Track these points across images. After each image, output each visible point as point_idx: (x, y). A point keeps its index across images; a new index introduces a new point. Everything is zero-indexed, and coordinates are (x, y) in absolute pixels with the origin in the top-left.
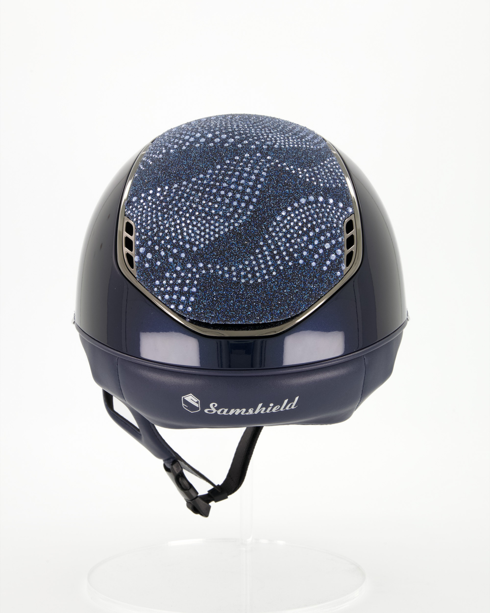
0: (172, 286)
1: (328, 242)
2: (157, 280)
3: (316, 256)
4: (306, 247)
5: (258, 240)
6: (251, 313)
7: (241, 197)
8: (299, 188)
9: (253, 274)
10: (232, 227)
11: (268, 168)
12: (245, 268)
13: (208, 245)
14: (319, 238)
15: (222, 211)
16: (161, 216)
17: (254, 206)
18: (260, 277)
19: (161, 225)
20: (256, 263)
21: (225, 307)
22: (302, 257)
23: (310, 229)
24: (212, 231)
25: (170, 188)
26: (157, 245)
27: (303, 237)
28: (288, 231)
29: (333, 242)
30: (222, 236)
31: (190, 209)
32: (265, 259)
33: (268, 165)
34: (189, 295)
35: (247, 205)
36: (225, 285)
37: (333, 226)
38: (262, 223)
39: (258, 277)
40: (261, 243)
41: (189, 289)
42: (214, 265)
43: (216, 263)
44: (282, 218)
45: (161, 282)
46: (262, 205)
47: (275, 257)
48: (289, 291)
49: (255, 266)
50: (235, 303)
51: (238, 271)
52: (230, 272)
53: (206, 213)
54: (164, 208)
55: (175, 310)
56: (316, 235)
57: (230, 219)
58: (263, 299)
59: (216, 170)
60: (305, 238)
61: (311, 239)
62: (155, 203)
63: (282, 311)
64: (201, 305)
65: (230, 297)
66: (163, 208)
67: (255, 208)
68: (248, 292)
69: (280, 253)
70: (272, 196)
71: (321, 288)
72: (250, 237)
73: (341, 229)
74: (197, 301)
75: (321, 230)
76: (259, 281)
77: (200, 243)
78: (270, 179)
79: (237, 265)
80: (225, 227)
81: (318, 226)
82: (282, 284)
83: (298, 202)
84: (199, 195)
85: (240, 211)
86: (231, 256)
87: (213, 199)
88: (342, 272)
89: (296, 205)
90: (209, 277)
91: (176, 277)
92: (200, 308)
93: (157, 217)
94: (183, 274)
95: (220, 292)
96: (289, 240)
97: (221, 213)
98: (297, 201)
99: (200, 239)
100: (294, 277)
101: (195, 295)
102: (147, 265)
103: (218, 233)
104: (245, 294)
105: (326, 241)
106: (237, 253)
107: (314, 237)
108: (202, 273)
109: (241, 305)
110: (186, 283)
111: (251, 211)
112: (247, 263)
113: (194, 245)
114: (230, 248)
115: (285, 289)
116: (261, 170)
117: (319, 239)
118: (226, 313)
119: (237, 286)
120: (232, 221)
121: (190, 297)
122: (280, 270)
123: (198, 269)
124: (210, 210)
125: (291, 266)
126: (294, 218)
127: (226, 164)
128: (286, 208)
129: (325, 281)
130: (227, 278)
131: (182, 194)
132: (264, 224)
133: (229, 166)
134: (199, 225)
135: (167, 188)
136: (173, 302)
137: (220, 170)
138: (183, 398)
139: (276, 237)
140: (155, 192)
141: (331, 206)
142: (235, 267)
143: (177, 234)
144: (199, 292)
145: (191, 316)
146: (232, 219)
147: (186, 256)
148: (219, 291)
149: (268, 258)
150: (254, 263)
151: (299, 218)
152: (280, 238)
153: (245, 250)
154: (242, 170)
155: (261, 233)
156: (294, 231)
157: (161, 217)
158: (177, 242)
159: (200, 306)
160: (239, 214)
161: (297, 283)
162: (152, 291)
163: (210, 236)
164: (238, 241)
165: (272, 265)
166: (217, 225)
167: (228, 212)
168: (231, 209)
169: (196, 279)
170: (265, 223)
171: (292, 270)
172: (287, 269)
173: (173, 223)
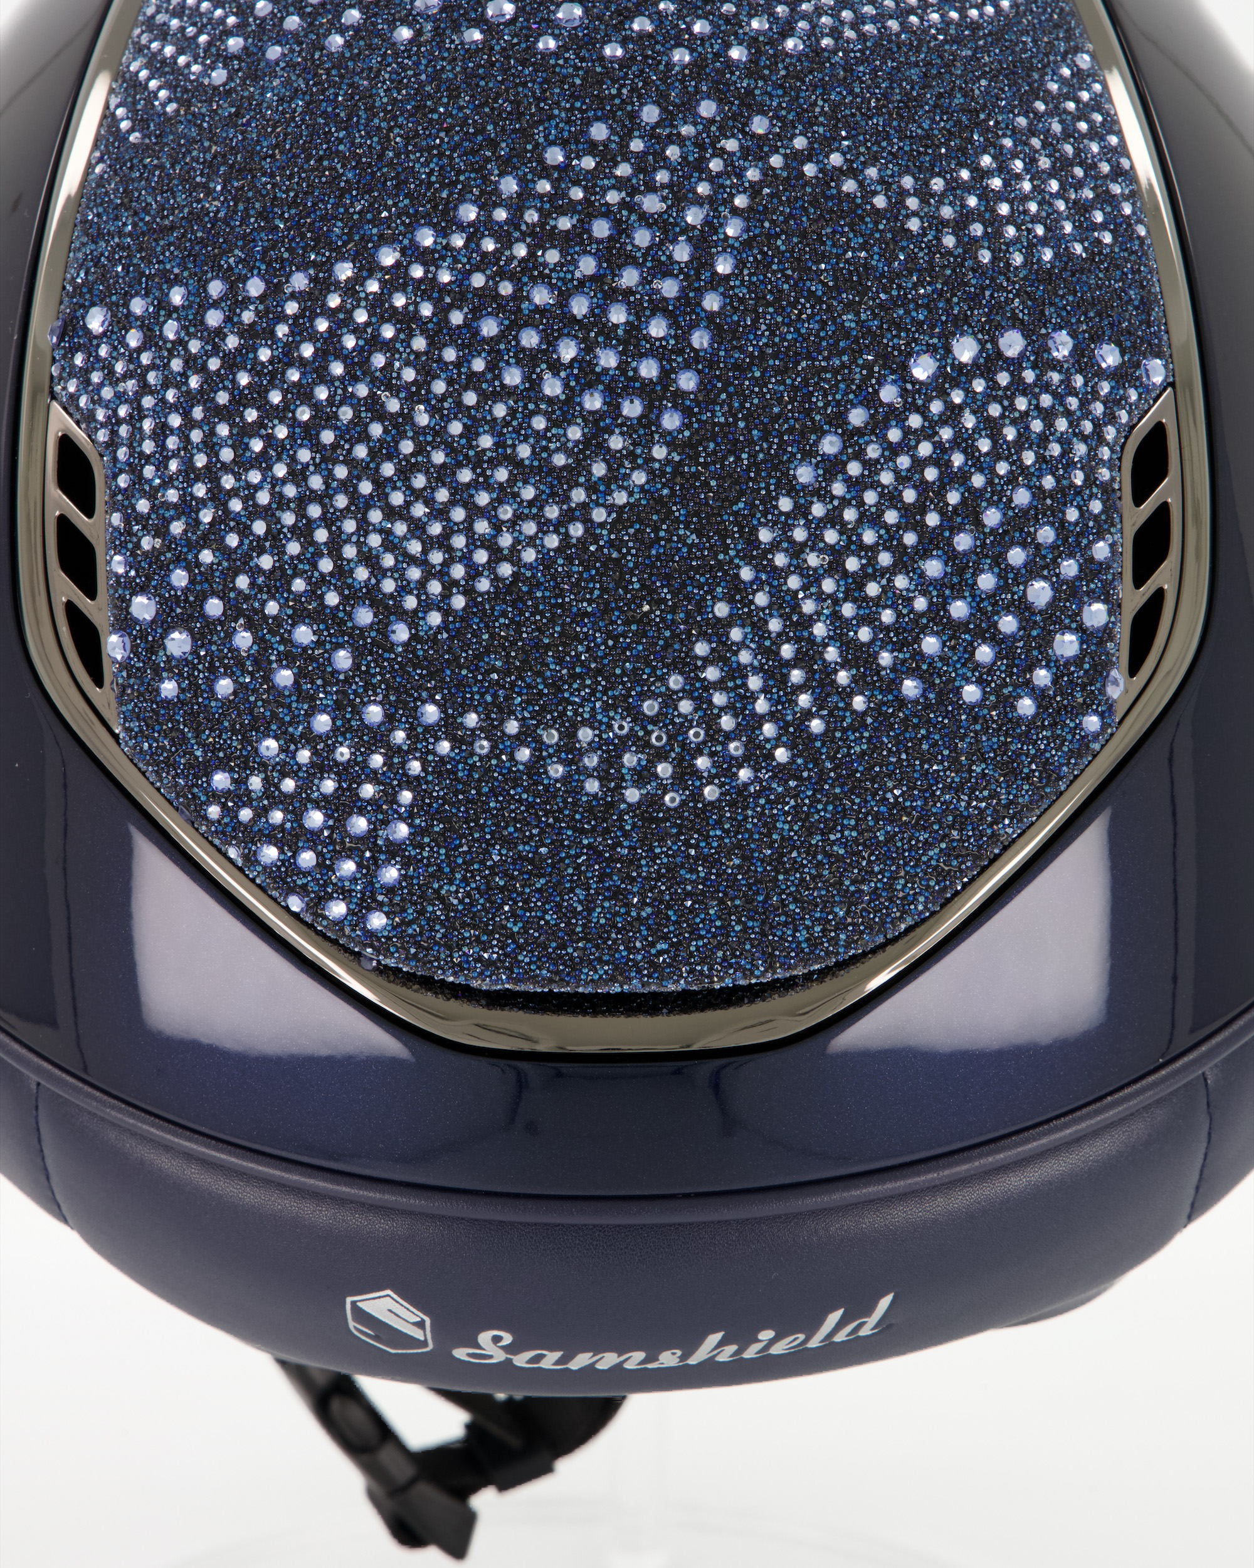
0: (296, 806)
1: (1045, 573)
2: (217, 768)
3: (985, 653)
4: (937, 616)
5: (706, 593)
6: (672, 945)
7: (622, 367)
8: (906, 294)
9: (679, 765)
10: (577, 530)
11: (754, 190)
12: (641, 733)
13: (462, 619)
14: (998, 561)
15: (532, 440)
16: (230, 442)
17: (687, 412)
18: (716, 776)
19: (233, 493)
20: (696, 710)
21: (548, 917)
22: (916, 664)
23: (959, 520)
24: (482, 546)
25: (274, 291)
26: (214, 594)
27: (921, 563)
28: (849, 538)
29: (1069, 568)
30: (529, 574)
31: (372, 420)
32: (740, 687)
33: (753, 174)
34: (373, 857)
35: (651, 411)
36: (545, 815)
37: (1072, 485)
38: (722, 507)
39: (705, 774)
40: (722, 610)
41: (375, 830)
42: (493, 720)
43: (501, 710)
44: (821, 472)
45: (240, 781)
46: (726, 408)
47: (785, 678)
48: (854, 834)
49: (687, 722)
50: (593, 901)
51: (608, 751)
52: (569, 751)
53: (450, 449)
54: (244, 401)
55: (308, 919)
56: (984, 544)
57: (570, 488)
58: (727, 880)
59: (496, 205)
60: (933, 568)
61: (961, 572)
62: (200, 361)
63: (818, 929)
64: (434, 905)
65: (570, 871)
66: (240, 400)
67: (691, 423)
68: (658, 850)
69: (809, 654)
70: (775, 356)
71: (1007, 807)
72: (668, 578)
73: (1107, 491)
74: (413, 885)
75: (1010, 513)
76: (710, 792)
77: (426, 605)
78: (764, 254)
79: (605, 720)
80: (545, 526)
81: (997, 493)
82: (820, 807)
83: (903, 375)
84: (415, 348)
85: (616, 442)
86: (574, 676)
87: (483, 373)
88: (1106, 712)
89: (889, 394)
90: (470, 775)
91: (312, 764)
92: (429, 919)
93: (211, 445)
94: (343, 753)
95: (521, 848)
96: (854, 587)
97: (524, 451)
98: (893, 372)
99: (422, 584)
100: (877, 769)
101: (403, 857)
102: (169, 688)
103: (513, 556)
104: (642, 857)
105: (1032, 571)
106: (606, 661)
107: (974, 557)
108: (435, 754)
109: (623, 910)
110: (359, 799)
111: (672, 443)
112: (650, 707)
113: (394, 613)
114: (569, 638)
115: (832, 830)
116: (717, 202)
117: (998, 565)
118: (554, 945)
119: (605, 820)
120: (579, 495)
121: (378, 867)
122: (812, 738)
123: (421, 736)
124: (470, 433)
125: (864, 713)
126: (882, 469)
127: (545, 171)
128: (838, 420)
129: (1026, 770)
130: (557, 781)
131: (333, 335)
132: (735, 508)
133: (559, 180)
134: (419, 510)
135: (255, 287)
136: (299, 882)
137: (517, 206)
138: (354, 1303)
139: (793, 572)
140: (200, 303)
141: (1060, 372)
142: (593, 728)
143: (311, 549)
144: (422, 847)
145: (388, 954)
146: (578, 485)
147: (356, 666)
148: (516, 845)
149: (755, 682)
150: (686, 706)
151: (904, 461)
152: (812, 579)
153: (640, 648)
154: (623, 204)
155: (721, 557)
156: (880, 537)
157: (233, 447)
158: (314, 592)
159: (430, 909)
160: (613, 460)
161: (889, 795)
162: (195, 817)
163: (474, 572)
164: (607, 603)
165: (772, 716)
166: (506, 512)
167: (557, 450)
168: (575, 433)
169: (409, 783)
170: (741, 505)
171: (866, 734)
172: (844, 731)
173: (290, 491)
